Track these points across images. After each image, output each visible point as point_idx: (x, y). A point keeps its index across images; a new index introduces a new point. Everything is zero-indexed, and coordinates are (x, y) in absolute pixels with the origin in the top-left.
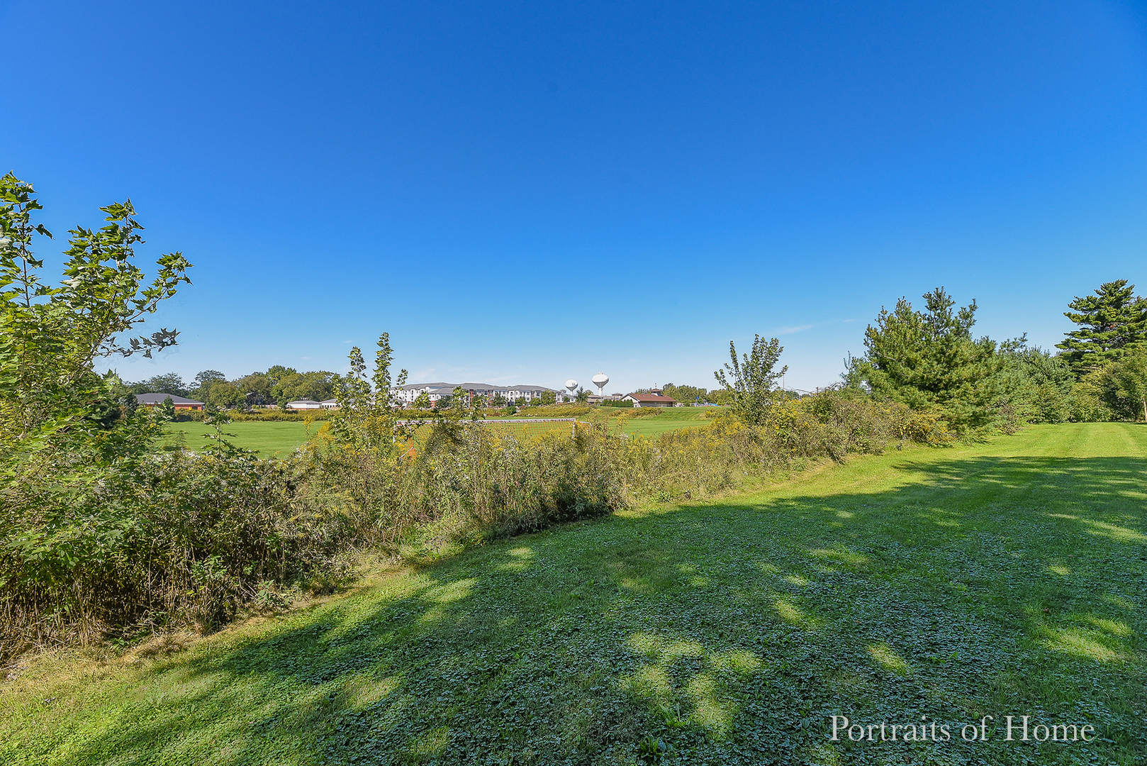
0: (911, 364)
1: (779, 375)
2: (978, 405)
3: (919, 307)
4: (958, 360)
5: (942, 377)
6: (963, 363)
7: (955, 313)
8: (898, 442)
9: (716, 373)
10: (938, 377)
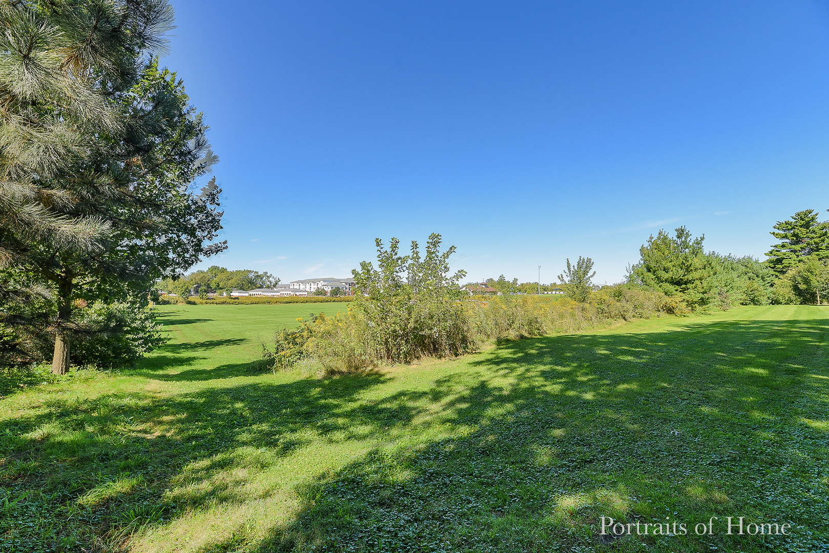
0: (666, 270)
1: (592, 276)
2: (703, 293)
3: (673, 235)
4: (692, 268)
5: (683, 278)
6: (695, 270)
7: (691, 240)
8: (658, 313)
9: (559, 276)
10: (681, 277)
